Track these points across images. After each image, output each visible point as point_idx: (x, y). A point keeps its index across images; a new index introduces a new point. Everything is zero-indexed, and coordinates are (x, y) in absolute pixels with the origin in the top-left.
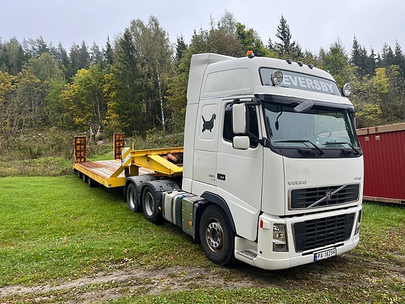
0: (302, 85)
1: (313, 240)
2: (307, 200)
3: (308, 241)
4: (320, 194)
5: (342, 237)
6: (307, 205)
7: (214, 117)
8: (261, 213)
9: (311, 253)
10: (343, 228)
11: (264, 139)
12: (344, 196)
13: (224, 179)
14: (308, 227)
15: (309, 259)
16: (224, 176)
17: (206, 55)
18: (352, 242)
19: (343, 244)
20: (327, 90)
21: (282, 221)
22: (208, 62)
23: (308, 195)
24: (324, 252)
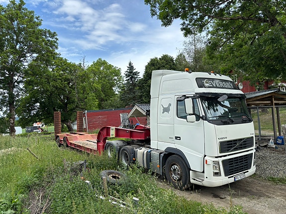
0: (218, 86)
1: (233, 169)
2: (228, 147)
3: (230, 170)
4: (234, 143)
5: (247, 167)
6: (228, 150)
7: (170, 105)
8: (205, 156)
9: (232, 177)
10: (247, 162)
11: (203, 116)
12: (246, 144)
13: (180, 139)
14: (229, 162)
15: (232, 180)
16: (180, 137)
17: (160, 71)
18: (252, 170)
19: (248, 172)
20: (230, 87)
21: (216, 159)
22: (163, 75)
23: (228, 145)
24: (239, 176)
